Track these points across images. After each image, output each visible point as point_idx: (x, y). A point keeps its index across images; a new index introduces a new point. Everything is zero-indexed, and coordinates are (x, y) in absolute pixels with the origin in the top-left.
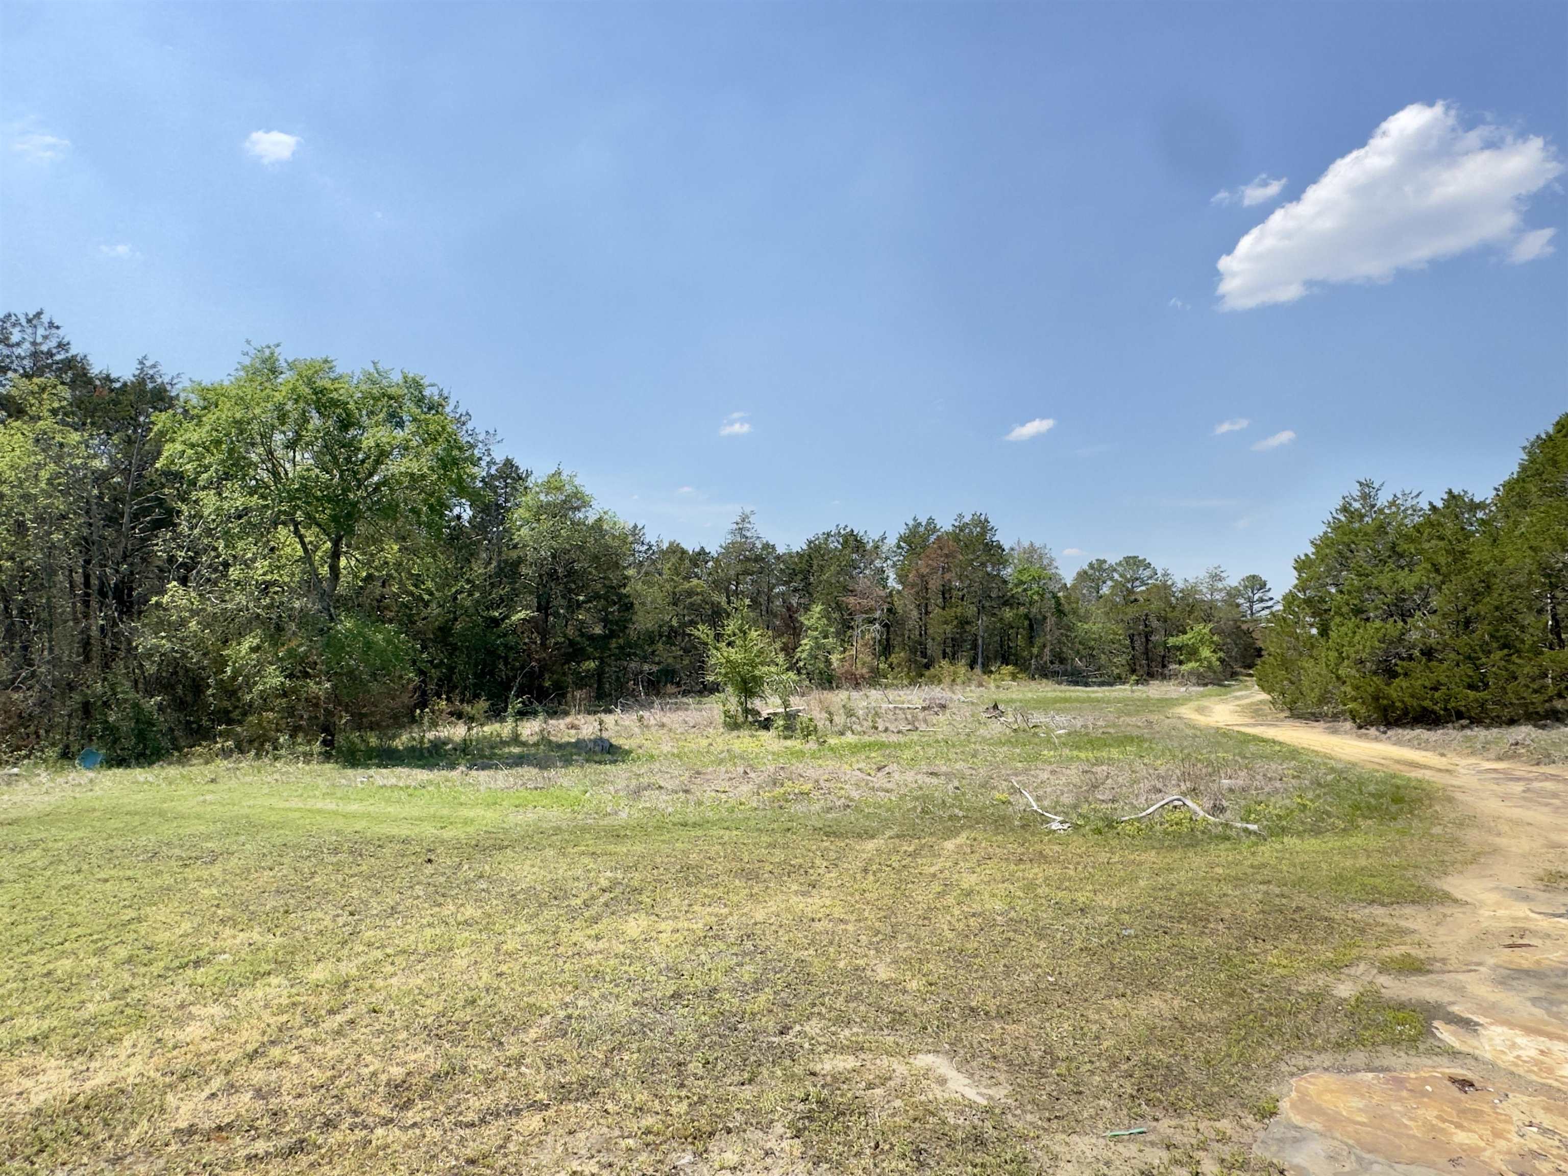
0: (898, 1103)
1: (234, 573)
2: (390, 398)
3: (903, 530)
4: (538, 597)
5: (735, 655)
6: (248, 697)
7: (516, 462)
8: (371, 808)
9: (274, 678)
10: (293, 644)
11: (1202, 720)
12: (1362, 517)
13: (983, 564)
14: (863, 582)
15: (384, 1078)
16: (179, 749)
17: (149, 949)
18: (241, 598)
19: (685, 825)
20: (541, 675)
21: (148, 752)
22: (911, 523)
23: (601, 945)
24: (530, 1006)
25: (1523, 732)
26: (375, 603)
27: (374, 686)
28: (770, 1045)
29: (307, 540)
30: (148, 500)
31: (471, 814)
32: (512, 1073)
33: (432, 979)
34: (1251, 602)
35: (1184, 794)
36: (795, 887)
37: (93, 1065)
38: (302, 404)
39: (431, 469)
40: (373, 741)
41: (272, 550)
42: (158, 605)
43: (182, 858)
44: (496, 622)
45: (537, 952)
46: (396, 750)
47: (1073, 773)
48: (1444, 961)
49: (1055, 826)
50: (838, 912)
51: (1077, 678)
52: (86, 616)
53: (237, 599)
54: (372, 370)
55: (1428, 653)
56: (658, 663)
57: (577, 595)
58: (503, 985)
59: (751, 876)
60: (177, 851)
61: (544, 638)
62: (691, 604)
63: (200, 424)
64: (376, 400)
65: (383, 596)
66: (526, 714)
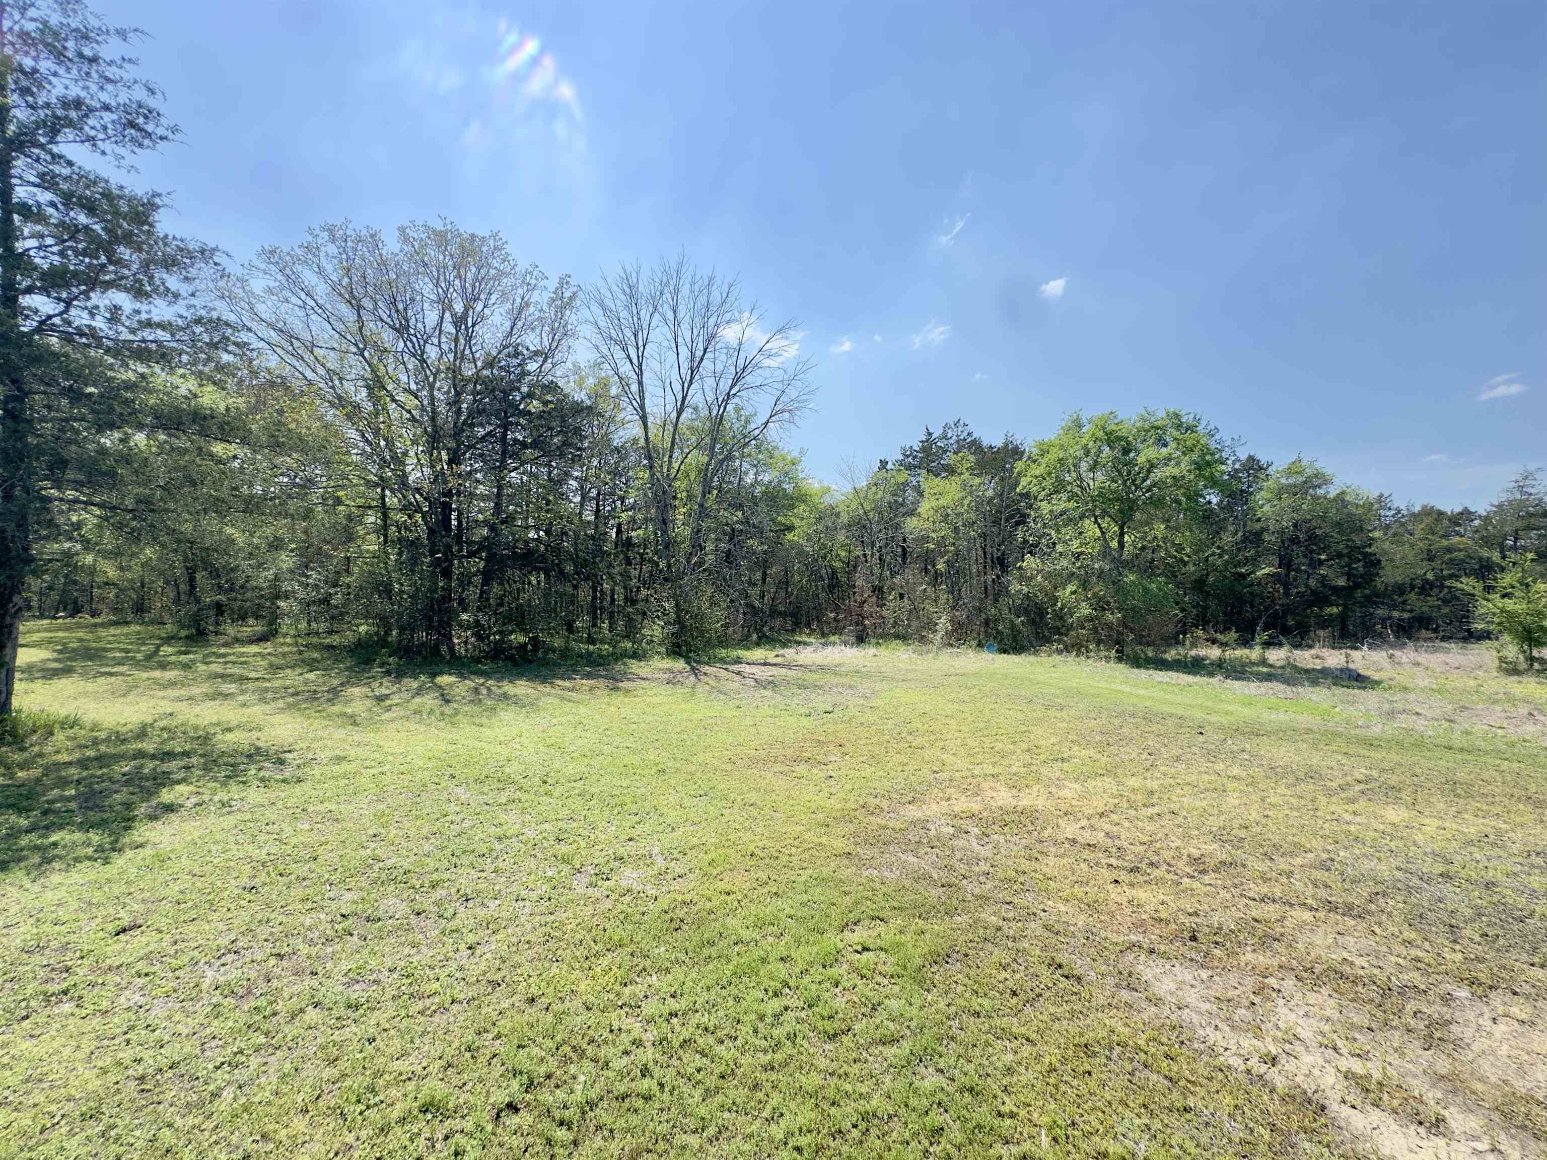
1: (1059, 548)
2: (1157, 428)
4: (1281, 557)
5: (1513, 605)
6: (1070, 621)
7: (1258, 457)
8: (1155, 694)
9: (1085, 610)
10: (1096, 589)
15: (1185, 852)
17: (1037, 747)
18: (1065, 563)
19: (1450, 748)
20: (1285, 615)
24: (1295, 843)
26: (1148, 564)
27: (1150, 618)
29: (1103, 526)
30: (1013, 510)
31: (1231, 708)
33: (1213, 806)
37: (1021, 795)
38: (1098, 443)
39: (1189, 471)
40: (1150, 654)
41: (1080, 533)
42: (1021, 567)
43: (1045, 705)
44: (1243, 576)
45: (1298, 810)
46: (1166, 660)
52: (985, 574)
53: (1062, 563)
54: (1144, 413)
56: (1411, 611)
57: (1319, 554)
58: (1270, 823)
60: (1042, 701)
61: (1288, 588)
62: (1451, 560)
63: (1039, 464)
64: (1147, 431)
65: (1153, 560)
66: (1274, 644)
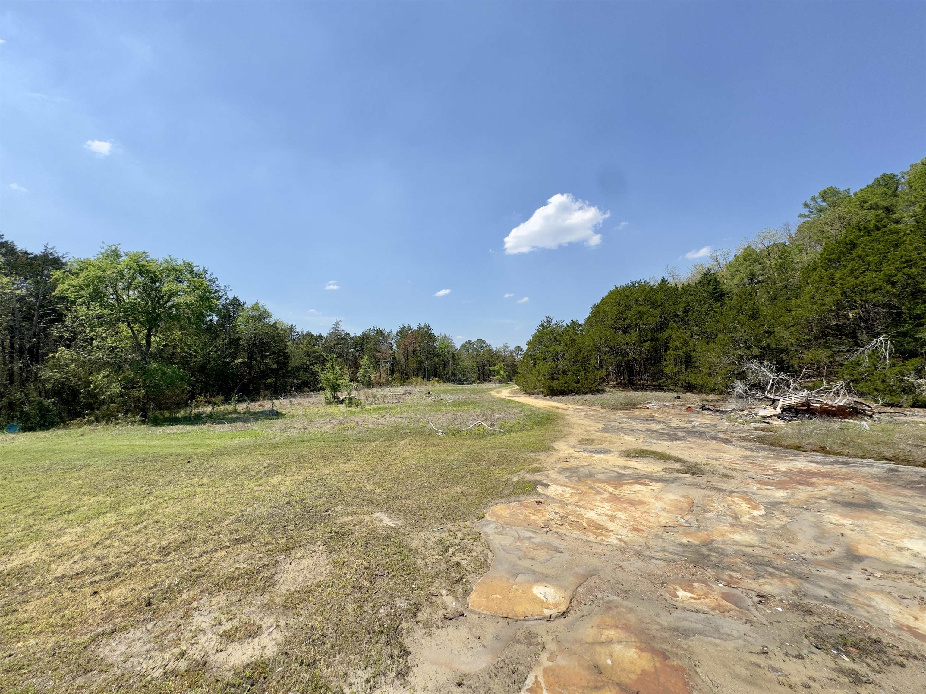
0: (364, 529)
1: (95, 343)
2: (177, 270)
3: (399, 329)
4: (248, 353)
5: (329, 376)
6: (102, 398)
7: (239, 298)
8: (163, 443)
9: (116, 389)
10: (126, 374)
11: (497, 395)
12: (547, 328)
13: (428, 342)
14: (383, 347)
15: (158, 546)
16: (64, 422)
17: (44, 508)
18: (99, 354)
19: (303, 441)
20: (248, 385)
21: (46, 424)
22: (402, 326)
23: (261, 488)
24: (227, 513)
25: (589, 396)
26: (169, 356)
27: (168, 391)
28: (321, 516)
29: (134, 329)
30: (48, 310)
31: (210, 442)
32: (216, 537)
33: (184, 508)
34: (518, 355)
35: (483, 421)
36: (342, 461)
37: (12, 558)
38: (132, 271)
39: (196, 301)
40: (167, 414)
41: (117, 333)
42: (53, 357)
43: (63, 469)
44: (228, 363)
45: (233, 493)
46: (178, 418)
47: (449, 416)
48: (546, 468)
49: (440, 434)
50: (356, 468)
51: (460, 382)
52: (11, 362)
53: (97, 355)
54: (168, 258)
55: (564, 372)
56: (301, 379)
57: (265, 352)
58: (216, 506)
59: (325, 458)
60: (61, 467)
61: (250, 370)
62: (315, 356)
63: (78, 277)
64: (170, 271)
65: (173, 353)
66: (240, 401)
